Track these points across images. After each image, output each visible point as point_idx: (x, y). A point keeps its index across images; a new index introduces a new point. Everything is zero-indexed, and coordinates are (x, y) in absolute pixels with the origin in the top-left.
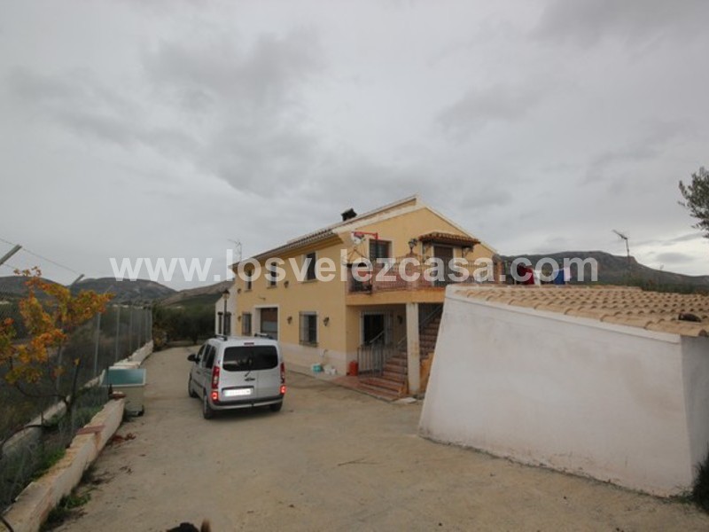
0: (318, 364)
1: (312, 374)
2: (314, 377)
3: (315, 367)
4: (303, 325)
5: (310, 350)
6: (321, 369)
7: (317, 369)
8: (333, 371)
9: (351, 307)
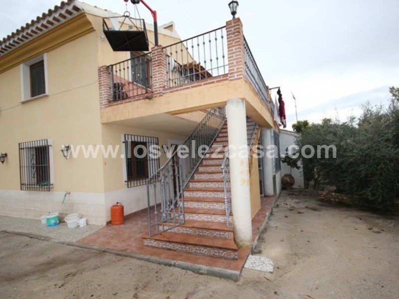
0: (57, 214)
1: (44, 233)
2: (46, 239)
3: (48, 220)
4: (25, 163)
5: (40, 196)
6: (61, 221)
7: (53, 222)
8: (82, 222)
9: (107, 125)
